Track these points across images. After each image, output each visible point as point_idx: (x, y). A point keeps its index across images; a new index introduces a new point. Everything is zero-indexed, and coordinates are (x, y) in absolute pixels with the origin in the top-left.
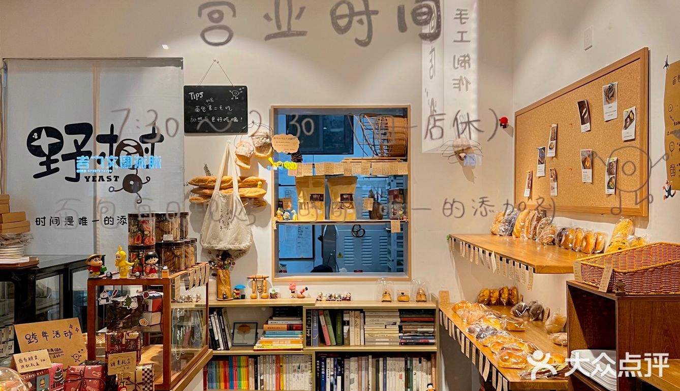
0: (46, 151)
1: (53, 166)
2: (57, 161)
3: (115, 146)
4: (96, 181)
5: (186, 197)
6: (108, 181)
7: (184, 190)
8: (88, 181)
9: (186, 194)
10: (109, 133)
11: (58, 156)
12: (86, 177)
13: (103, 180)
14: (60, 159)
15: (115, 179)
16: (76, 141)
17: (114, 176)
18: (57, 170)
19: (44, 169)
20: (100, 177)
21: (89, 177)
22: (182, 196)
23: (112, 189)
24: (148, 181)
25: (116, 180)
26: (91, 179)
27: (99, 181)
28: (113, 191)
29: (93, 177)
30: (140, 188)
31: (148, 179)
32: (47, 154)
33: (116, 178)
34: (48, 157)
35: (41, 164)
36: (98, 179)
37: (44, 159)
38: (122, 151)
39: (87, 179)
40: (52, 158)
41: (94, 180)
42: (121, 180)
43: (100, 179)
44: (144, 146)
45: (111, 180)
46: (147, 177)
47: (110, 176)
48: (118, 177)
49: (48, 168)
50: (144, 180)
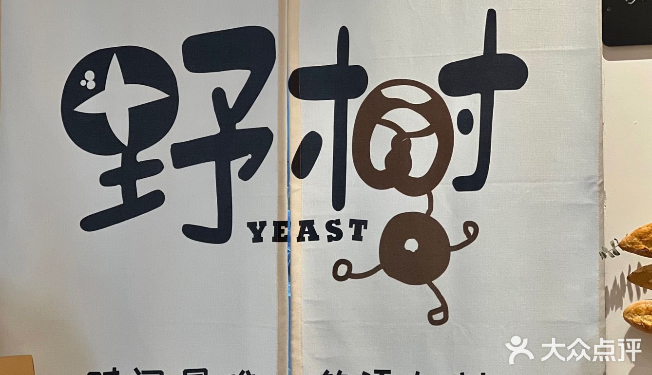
0: (121, 130)
1: (144, 186)
2: (155, 167)
3: (354, 106)
4: (286, 239)
5: (612, 300)
6: (330, 239)
7: (603, 274)
8: (258, 238)
9: (610, 288)
10: (333, 60)
11: (160, 151)
12: (251, 225)
13: (314, 237)
14: (167, 160)
15: (352, 231)
16: (219, 95)
17: (352, 222)
18: (156, 199)
19: (114, 196)
20: (303, 224)
21: (263, 224)
22: (596, 299)
23: (342, 270)
24: (471, 238)
25: (357, 237)
26: (268, 232)
27: (300, 239)
28: (349, 275)
29: (275, 223)
30: (441, 266)
31: (471, 231)
32: (125, 141)
33: (359, 225)
34: (129, 153)
35: (107, 179)
36: (295, 230)
37: (115, 161)
38: (378, 127)
39: (256, 230)
40: (143, 156)
41: (280, 237)
42: (373, 235)
43: (302, 232)
44: (455, 105)
45: (339, 235)
46: (467, 224)
47: (338, 222)
48: (365, 223)
49: (129, 192)
50: (455, 236)
